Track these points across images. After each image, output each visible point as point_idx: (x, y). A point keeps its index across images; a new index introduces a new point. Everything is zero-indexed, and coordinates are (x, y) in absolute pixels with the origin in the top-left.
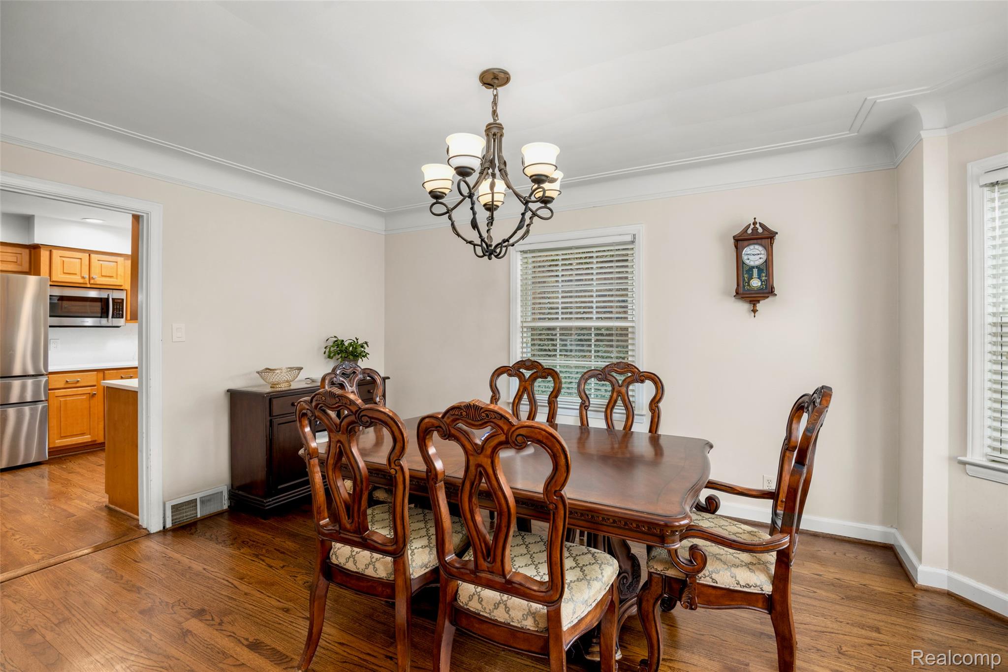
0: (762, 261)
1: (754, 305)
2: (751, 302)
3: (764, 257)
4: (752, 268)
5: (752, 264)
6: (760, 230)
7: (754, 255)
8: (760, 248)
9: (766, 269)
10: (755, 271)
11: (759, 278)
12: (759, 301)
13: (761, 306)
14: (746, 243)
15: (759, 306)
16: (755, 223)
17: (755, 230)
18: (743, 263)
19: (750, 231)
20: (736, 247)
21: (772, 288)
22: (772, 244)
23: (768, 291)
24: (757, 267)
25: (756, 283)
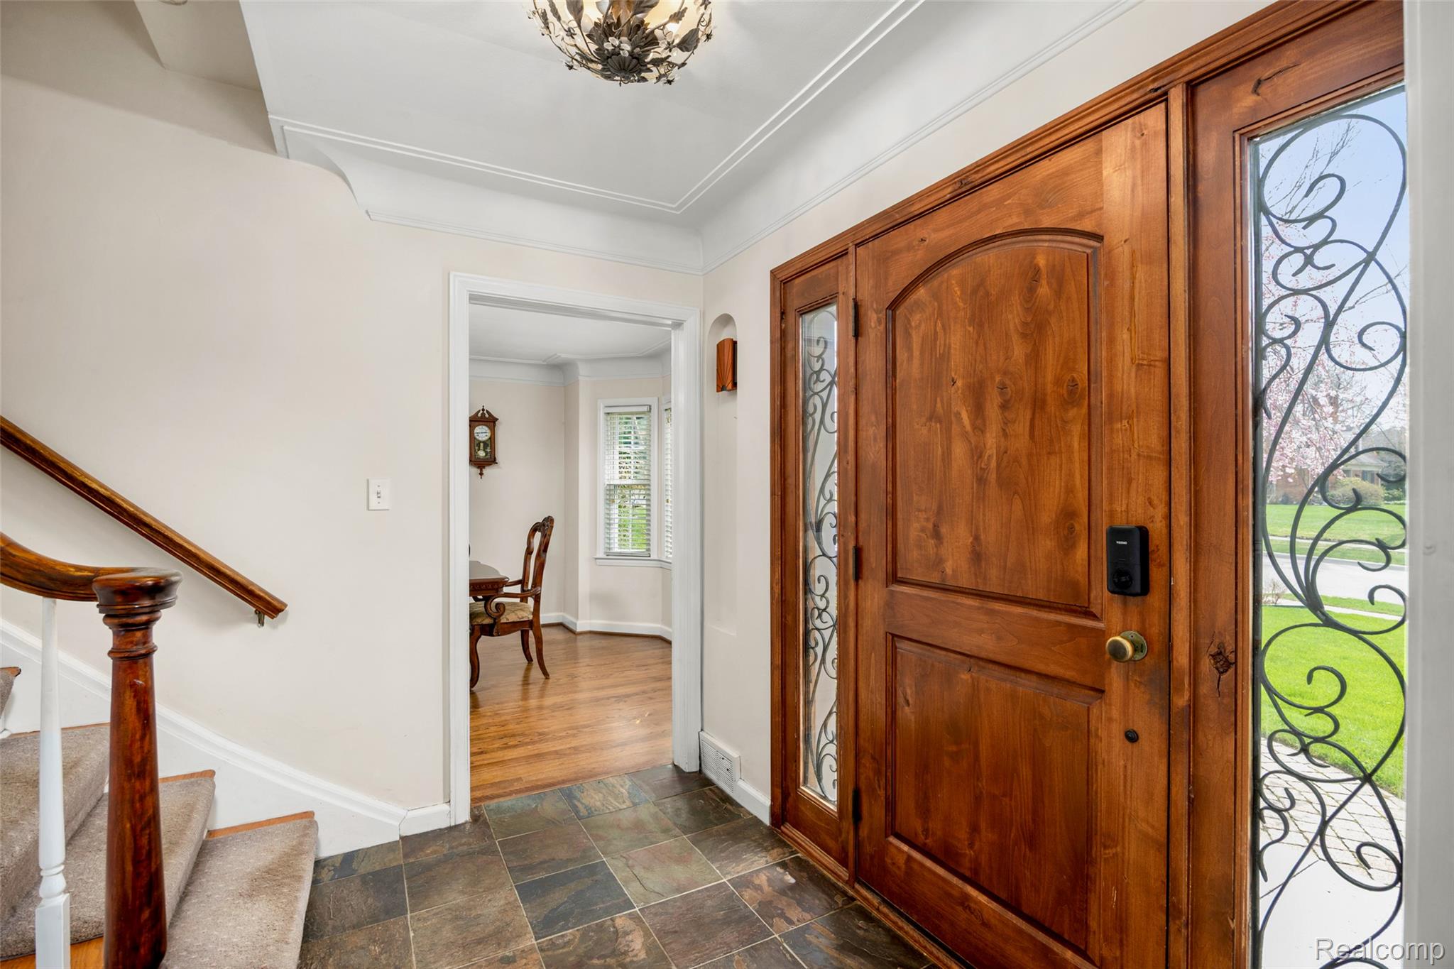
0: (487, 438)
1: (481, 470)
2: (478, 467)
3: (489, 435)
4: (480, 442)
5: (480, 439)
6: (487, 416)
7: (482, 433)
8: (487, 428)
9: (491, 443)
10: (482, 444)
11: (484, 450)
12: (484, 467)
13: (487, 471)
14: (477, 423)
15: (485, 471)
16: (483, 410)
17: (483, 414)
18: (475, 438)
19: (479, 415)
20: (470, 426)
21: (495, 459)
22: (494, 426)
23: (491, 460)
24: (484, 442)
25: (482, 454)
